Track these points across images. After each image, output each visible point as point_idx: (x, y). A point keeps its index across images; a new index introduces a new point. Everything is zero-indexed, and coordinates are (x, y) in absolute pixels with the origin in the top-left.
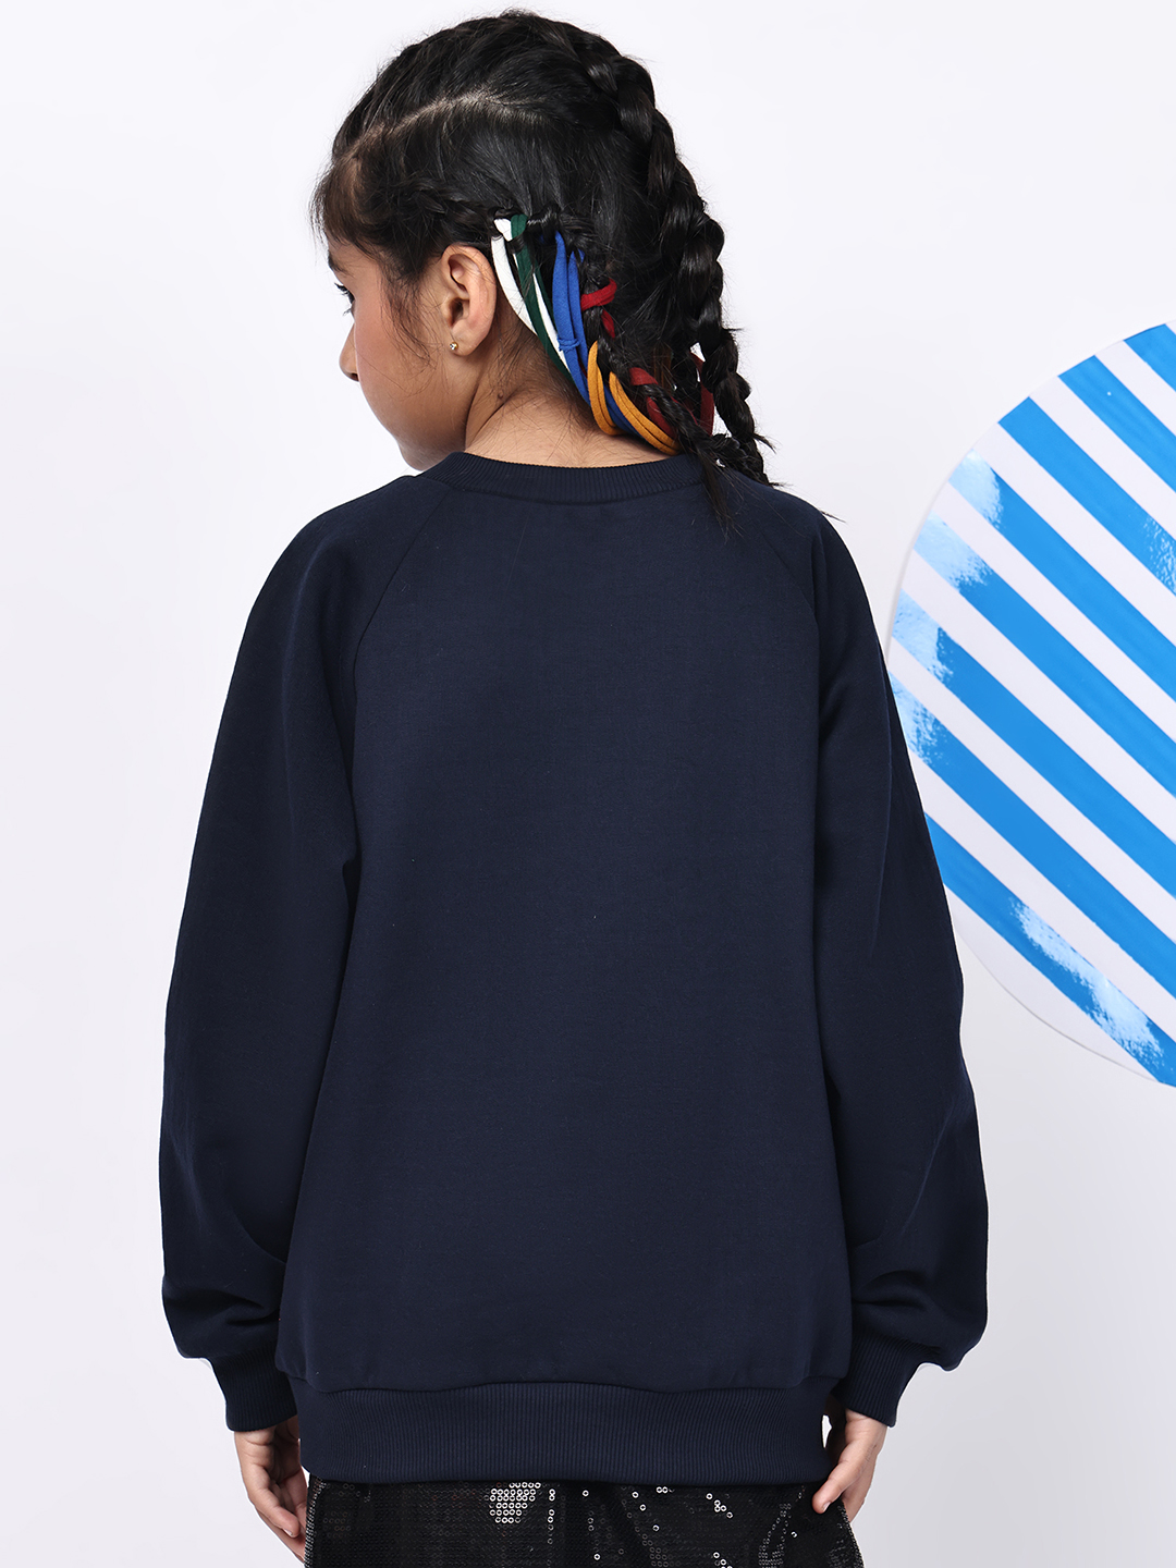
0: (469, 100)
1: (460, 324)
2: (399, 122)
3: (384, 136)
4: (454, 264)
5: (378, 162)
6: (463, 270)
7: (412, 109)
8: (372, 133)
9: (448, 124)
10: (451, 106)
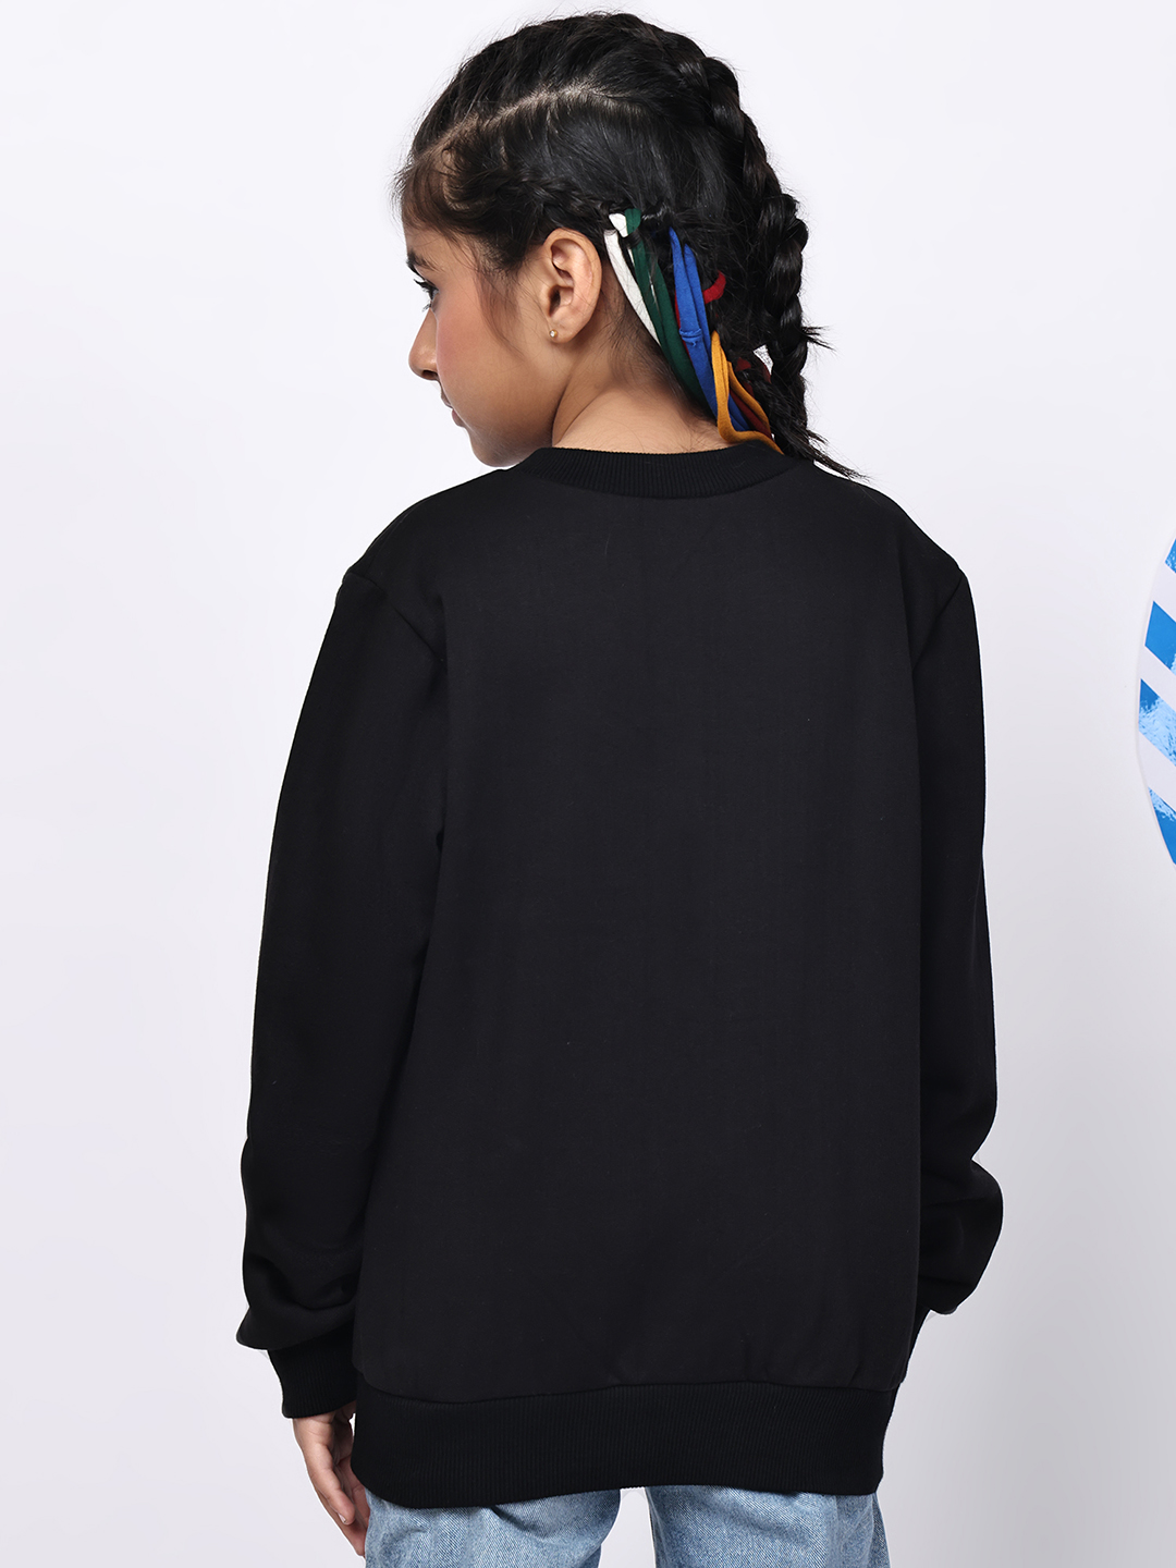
0: (573, 91)
1: (560, 312)
2: (495, 115)
3: (478, 128)
4: (556, 250)
5: (473, 153)
6: (566, 256)
7: (510, 101)
8: (465, 125)
9: (552, 114)
10: (554, 97)
